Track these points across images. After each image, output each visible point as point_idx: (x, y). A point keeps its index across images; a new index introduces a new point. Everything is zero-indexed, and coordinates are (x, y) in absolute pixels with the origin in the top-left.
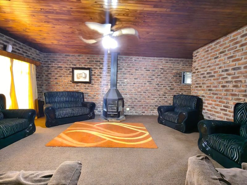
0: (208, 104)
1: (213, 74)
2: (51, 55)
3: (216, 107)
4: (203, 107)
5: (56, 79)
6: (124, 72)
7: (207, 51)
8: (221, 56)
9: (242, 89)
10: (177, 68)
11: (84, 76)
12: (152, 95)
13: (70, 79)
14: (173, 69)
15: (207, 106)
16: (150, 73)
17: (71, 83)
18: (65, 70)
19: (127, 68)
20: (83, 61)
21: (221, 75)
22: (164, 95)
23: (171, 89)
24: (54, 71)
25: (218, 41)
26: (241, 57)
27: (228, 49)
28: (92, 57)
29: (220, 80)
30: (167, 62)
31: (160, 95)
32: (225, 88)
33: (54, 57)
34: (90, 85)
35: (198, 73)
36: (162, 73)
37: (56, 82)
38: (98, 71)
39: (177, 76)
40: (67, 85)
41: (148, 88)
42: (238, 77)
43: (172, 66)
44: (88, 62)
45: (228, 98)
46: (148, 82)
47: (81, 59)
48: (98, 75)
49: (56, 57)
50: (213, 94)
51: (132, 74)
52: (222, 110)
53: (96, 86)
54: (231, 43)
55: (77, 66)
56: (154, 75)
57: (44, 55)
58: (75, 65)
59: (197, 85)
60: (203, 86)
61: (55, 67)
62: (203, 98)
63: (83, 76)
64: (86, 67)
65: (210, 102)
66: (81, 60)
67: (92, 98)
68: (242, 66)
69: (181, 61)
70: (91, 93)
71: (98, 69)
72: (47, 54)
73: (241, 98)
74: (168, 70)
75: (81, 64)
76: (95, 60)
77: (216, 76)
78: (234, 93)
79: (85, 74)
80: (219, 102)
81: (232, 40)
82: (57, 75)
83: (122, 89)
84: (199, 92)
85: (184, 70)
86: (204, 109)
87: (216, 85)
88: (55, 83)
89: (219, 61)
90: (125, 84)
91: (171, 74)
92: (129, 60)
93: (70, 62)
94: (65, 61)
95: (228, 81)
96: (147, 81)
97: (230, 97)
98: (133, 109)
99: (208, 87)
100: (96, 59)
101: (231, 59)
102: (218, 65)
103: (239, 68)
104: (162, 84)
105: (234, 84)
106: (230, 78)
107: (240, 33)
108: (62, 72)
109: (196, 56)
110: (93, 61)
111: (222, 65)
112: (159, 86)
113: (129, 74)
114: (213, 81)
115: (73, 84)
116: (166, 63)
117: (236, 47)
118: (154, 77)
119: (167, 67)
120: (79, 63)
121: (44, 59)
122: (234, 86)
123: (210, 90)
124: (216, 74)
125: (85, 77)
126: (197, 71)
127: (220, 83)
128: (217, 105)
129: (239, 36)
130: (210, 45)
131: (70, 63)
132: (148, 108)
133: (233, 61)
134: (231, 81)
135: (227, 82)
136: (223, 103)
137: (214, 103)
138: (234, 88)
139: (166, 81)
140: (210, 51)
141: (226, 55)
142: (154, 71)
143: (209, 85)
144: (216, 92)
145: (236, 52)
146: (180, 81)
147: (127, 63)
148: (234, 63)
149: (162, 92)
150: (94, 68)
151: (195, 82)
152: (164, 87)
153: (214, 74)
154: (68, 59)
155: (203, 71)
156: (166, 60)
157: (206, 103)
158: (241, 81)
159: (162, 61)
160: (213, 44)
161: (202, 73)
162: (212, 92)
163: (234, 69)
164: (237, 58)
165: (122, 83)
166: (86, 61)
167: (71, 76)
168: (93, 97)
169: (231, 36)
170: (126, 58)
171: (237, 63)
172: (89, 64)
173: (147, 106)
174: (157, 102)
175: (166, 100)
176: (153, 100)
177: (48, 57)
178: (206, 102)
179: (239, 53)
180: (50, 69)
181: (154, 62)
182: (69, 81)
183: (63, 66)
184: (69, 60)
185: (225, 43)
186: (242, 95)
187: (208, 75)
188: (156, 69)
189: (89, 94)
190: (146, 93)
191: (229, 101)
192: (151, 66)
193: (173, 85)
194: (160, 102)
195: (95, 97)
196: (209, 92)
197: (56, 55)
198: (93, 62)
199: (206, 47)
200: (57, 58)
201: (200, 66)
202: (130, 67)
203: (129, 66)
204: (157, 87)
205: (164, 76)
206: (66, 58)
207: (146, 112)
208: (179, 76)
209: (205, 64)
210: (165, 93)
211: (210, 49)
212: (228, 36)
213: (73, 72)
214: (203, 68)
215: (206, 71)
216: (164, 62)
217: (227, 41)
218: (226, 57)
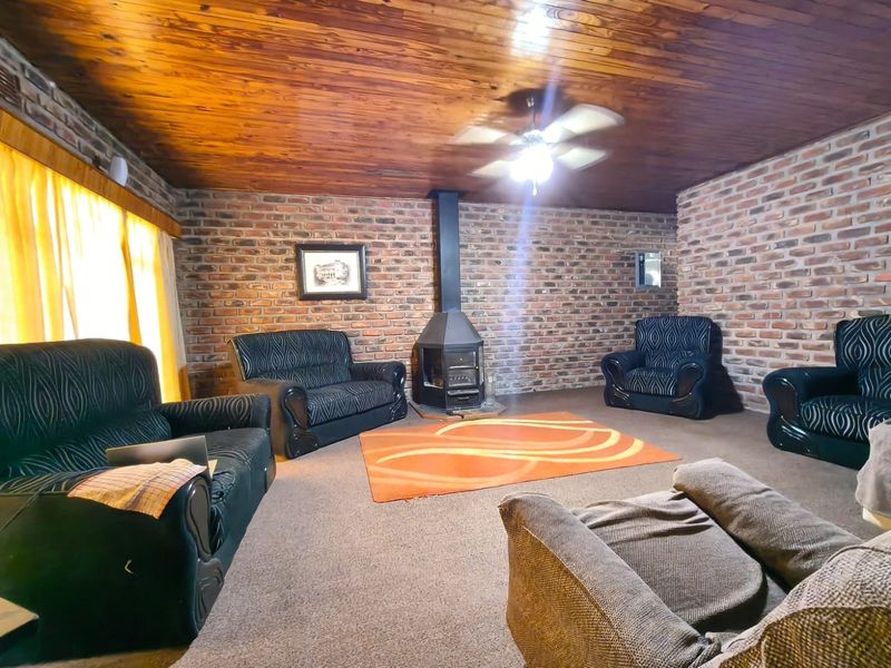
0: (737, 336)
1: (749, 254)
2: (207, 196)
3: (765, 340)
4: (724, 347)
5: (233, 287)
6: (472, 255)
7: (727, 192)
8: (770, 206)
9: (837, 287)
10: (624, 239)
11: (340, 272)
12: (559, 326)
13: (291, 285)
14: (611, 244)
15: (735, 343)
16: (551, 257)
17: (293, 299)
18: (268, 256)
19: (483, 244)
20: (335, 222)
21: (773, 257)
22: (591, 324)
23: (609, 304)
24: (222, 260)
25: (758, 166)
26: (829, 209)
27: (790, 187)
28: (367, 205)
29: (773, 269)
30: (595, 223)
31: (580, 325)
32: (789, 290)
33: (222, 206)
34: (364, 304)
35: (698, 255)
36: (583, 257)
37: (234, 298)
38: (389, 253)
39: (623, 265)
40: (279, 310)
41: (547, 304)
42: (824, 260)
43: (608, 234)
44: (353, 223)
45: (799, 314)
46: (548, 284)
47: (326, 211)
48: (388, 269)
49: (229, 206)
50: (753, 306)
51: (499, 263)
52: (782, 345)
53: (385, 307)
54: (799, 175)
55: (312, 239)
56: (561, 264)
57: (177, 194)
58: (306, 235)
59: (698, 287)
60: (719, 287)
61: (227, 242)
62: (723, 323)
63: (337, 275)
64: (347, 241)
65: (746, 329)
66: (326, 215)
67: (374, 350)
68: (834, 233)
69: (631, 219)
70: (368, 332)
71: (389, 248)
72: (192, 192)
73: (834, 309)
74: (597, 248)
75: (326, 230)
76: (374, 217)
77: (758, 259)
78: (814, 299)
79: (345, 266)
80: (773, 327)
81: (800, 166)
82: (239, 275)
83: (472, 311)
84: (707, 306)
85: (640, 245)
86: (728, 352)
87: (761, 282)
88: (229, 303)
89: (767, 219)
90: (478, 297)
91: (607, 258)
92: (487, 217)
93: (286, 224)
94: (265, 220)
95: (799, 271)
96: (542, 282)
97: (806, 312)
98: (508, 375)
99: (734, 289)
100: (381, 212)
101: (802, 216)
102: (764, 228)
103: (826, 237)
104: (585, 292)
105: (814, 276)
106: (800, 263)
107: (821, 151)
108: (255, 260)
109: (688, 205)
110: (369, 220)
111: (774, 230)
112: (577, 298)
113: (490, 263)
114: (752, 273)
115: (301, 305)
116: (593, 226)
117: (814, 186)
118: (561, 270)
119: (595, 237)
120: (320, 226)
121: (180, 214)
122: (815, 283)
123: (742, 298)
124: (758, 256)
125: (346, 279)
126: (694, 248)
127: (772, 276)
128: (770, 335)
129: (819, 158)
130: (735, 175)
131: (285, 228)
132: (551, 368)
133: (808, 219)
134: (807, 270)
135: (793, 273)
136: (787, 326)
137: (758, 331)
138: (814, 288)
139: (594, 281)
140: (734, 193)
141: (785, 203)
142: (561, 250)
143: (739, 284)
144: (763, 302)
145: (815, 197)
146: (631, 279)
147: (480, 225)
148: (812, 224)
149: (586, 316)
150: (376, 245)
151: (690, 278)
152: (590, 298)
153: (754, 255)
154: (278, 213)
155: (715, 246)
156: (594, 216)
157: (731, 336)
158: (832, 269)
159: (580, 219)
160: (744, 173)
161: (712, 252)
162: (749, 303)
163: (812, 240)
164: (818, 211)
165: (469, 291)
166: (346, 219)
167: (292, 274)
168: (375, 346)
169: (799, 156)
170: (478, 209)
171: (819, 224)
172: (359, 232)
173: (547, 361)
174: (573, 346)
175: (598, 340)
176: (563, 340)
177: (196, 205)
178: (733, 331)
179: (825, 200)
180: (205, 250)
181: (558, 221)
182: (287, 294)
183: (257, 238)
184: (282, 216)
185: (781, 175)
186: (837, 301)
187: (734, 258)
188: (566, 243)
189: (361, 338)
190: (541, 320)
191: (803, 321)
192: (552, 234)
193: (613, 291)
194: (582, 345)
195: (382, 347)
196: (739, 304)
197: (228, 197)
198: (368, 225)
199: (722, 181)
200: (236, 210)
201: (706, 232)
202: (491, 240)
203: (488, 236)
204: (571, 300)
205: (589, 265)
206: (270, 208)
207: (544, 381)
208: (629, 265)
209: (722, 227)
210: (594, 317)
211: (734, 187)
212: (788, 156)
213: (298, 260)
214: (718, 238)
215: (727, 246)
216: (587, 223)
217: (786, 169)
218: (787, 209)
